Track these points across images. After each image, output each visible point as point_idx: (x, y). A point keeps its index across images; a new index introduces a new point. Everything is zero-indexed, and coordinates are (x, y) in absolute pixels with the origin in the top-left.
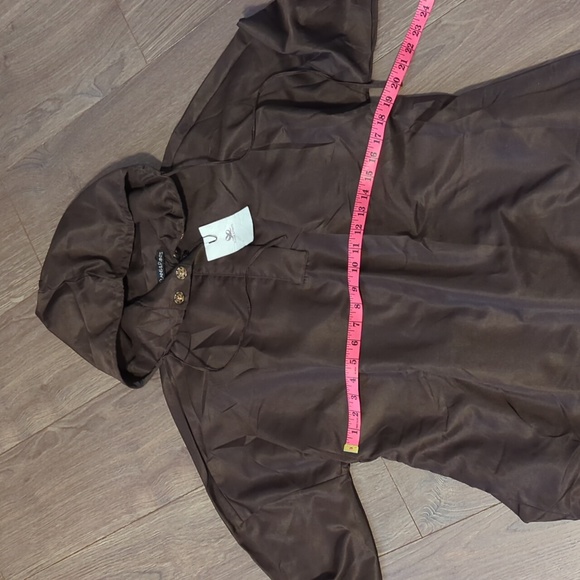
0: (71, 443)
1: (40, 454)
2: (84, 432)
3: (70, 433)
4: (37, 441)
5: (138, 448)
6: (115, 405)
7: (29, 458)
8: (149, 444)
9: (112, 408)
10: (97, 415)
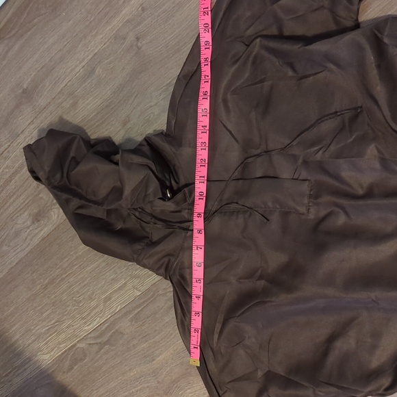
0: (97, 358)
1: (72, 368)
2: (107, 347)
3: (96, 348)
4: (69, 356)
5: (153, 360)
6: (131, 320)
7: (64, 372)
8: (163, 356)
9: (129, 324)
10: (117, 331)
